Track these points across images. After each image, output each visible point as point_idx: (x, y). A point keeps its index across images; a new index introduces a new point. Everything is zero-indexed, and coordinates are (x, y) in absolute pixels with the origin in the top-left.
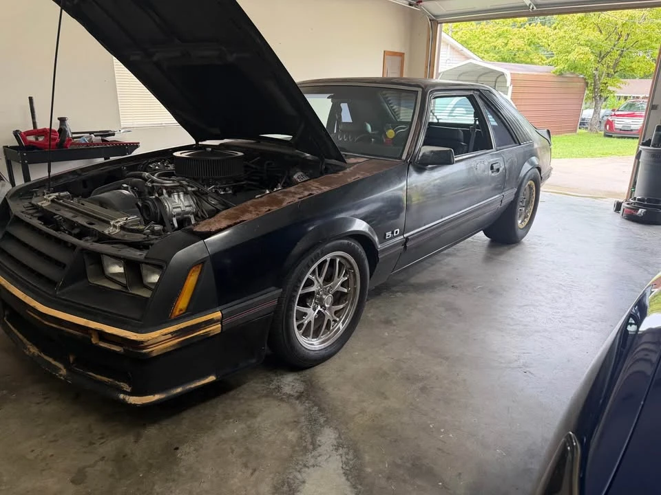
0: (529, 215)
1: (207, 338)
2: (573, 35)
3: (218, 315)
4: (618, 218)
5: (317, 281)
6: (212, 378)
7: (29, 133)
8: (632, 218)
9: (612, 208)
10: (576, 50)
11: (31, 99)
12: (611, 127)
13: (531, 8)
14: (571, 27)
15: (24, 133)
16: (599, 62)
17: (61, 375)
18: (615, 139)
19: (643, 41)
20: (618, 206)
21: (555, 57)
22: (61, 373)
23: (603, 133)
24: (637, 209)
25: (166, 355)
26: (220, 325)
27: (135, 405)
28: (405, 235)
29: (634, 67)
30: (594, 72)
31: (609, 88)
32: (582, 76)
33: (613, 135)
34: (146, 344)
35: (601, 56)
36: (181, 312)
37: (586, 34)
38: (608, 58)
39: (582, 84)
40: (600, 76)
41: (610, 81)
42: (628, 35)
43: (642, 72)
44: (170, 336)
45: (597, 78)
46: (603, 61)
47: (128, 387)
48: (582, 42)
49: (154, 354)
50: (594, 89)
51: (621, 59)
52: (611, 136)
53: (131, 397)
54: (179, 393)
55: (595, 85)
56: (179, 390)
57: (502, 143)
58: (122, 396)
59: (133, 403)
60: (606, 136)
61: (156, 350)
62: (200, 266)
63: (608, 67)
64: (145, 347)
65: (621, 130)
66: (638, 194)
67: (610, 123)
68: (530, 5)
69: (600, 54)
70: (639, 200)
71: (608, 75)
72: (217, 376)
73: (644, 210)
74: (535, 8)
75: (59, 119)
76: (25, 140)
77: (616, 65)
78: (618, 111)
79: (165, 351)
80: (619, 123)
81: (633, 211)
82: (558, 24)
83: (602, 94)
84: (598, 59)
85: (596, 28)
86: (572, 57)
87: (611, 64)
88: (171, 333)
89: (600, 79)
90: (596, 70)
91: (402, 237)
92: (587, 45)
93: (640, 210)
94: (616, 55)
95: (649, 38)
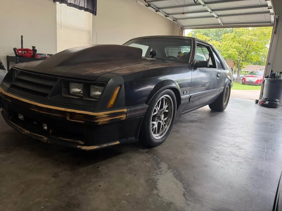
0: (227, 100)
1: (120, 121)
2: (230, 44)
3: (125, 110)
4: (258, 106)
5: (157, 109)
6: (118, 143)
7: (20, 50)
8: (263, 105)
9: (254, 103)
10: (231, 50)
11: (22, 36)
12: (245, 80)
13: (221, 24)
14: (229, 41)
15: (18, 49)
16: (239, 55)
17: (44, 140)
18: (247, 85)
19: (256, 49)
20: (257, 102)
21: (223, 52)
22: (44, 139)
23: (241, 83)
24: (265, 102)
25: (104, 125)
26: (125, 116)
27: (86, 150)
28: (190, 95)
29: (253, 58)
30: (238, 59)
31: (243, 66)
32: (233, 60)
33: (246, 84)
34: (97, 117)
35: (240, 53)
36: (111, 106)
37: (235, 44)
38: (242, 54)
39: (233, 63)
40: (240, 61)
41: (243, 63)
42: (250, 46)
43: (255, 60)
44: (107, 116)
45: (239, 61)
46: (241, 55)
47: (82, 142)
48: (233, 47)
49: (100, 124)
50: (238, 65)
51: (247, 55)
52: (244, 84)
53: (84, 147)
54: (105, 147)
55: (238, 64)
56: (105, 145)
57: (219, 68)
58: (79, 147)
59: (85, 149)
60: (243, 84)
61: (101, 121)
62: (119, 87)
63: (243, 58)
64: (96, 119)
65: (248, 82)
66: (264, 96)
67: (244, 79)
68: (221, 23)
69: (240, 52)
70: (265, 98)
71: (243, 61)
72: (120, 142)
73: (268, 102)
74: (222, 25)
75: (32, 47)
76: (18, 52)
77: (246, 57)
78: (247, 74)
79: (103, 123)
80: (248, 79)
81: (264, 103)
82: (224, 40)
83: (241, 68)
84: (239, 54)
85: (238, 42)
86: (230, 52)
87: (244, 57)
88: (108, 114)
89: (240, 62)
90: (238, 58)
91: (189, 95)
92: (235, 48)
93: (266, 102)
94: (245, 53)
95: (258, 48)
